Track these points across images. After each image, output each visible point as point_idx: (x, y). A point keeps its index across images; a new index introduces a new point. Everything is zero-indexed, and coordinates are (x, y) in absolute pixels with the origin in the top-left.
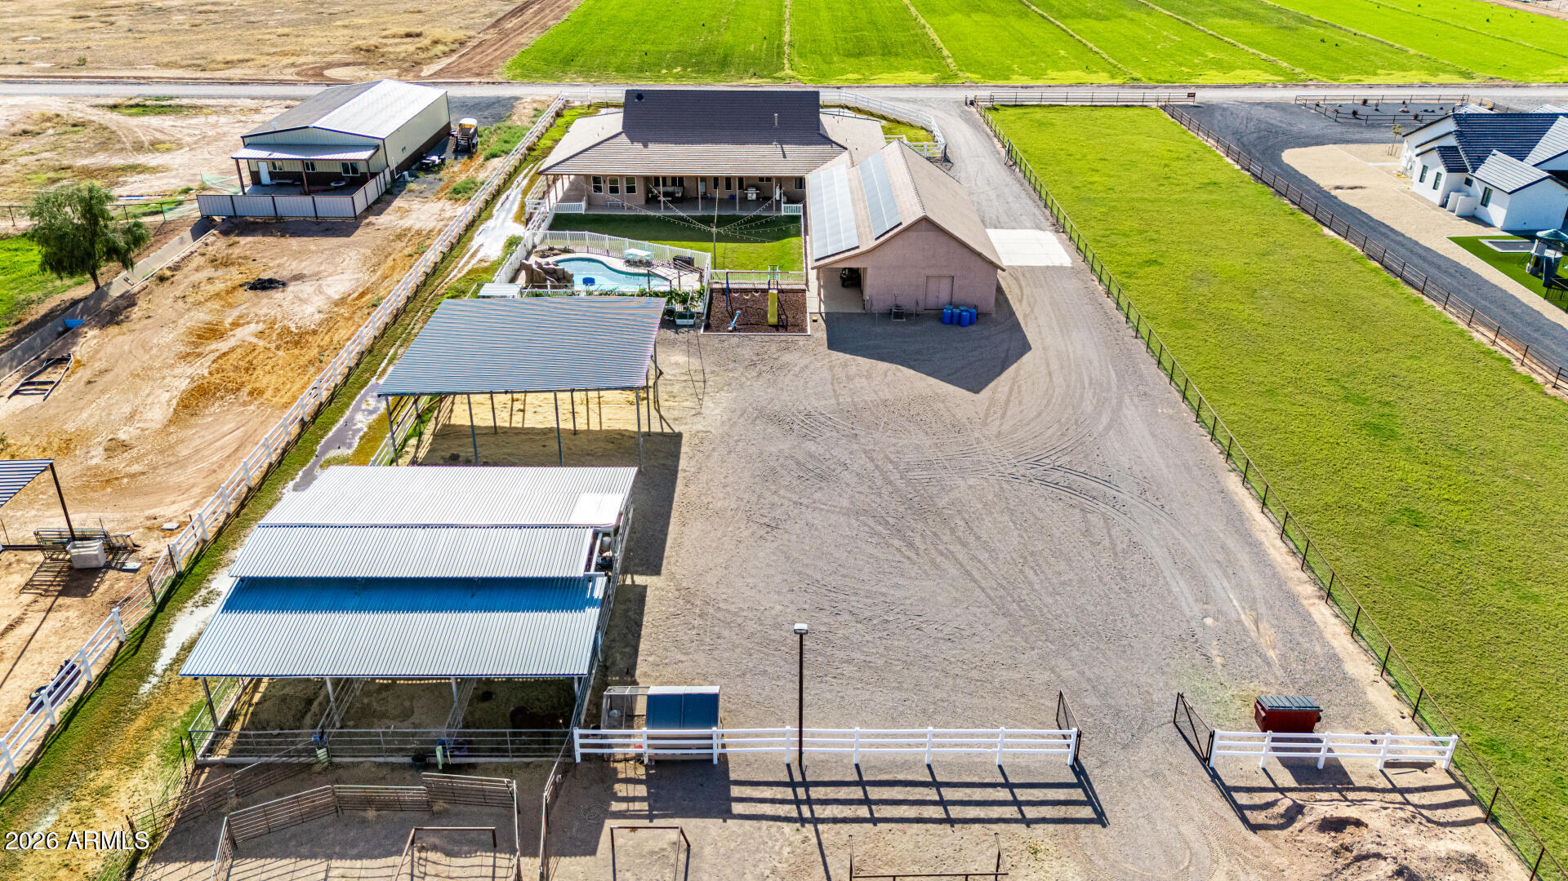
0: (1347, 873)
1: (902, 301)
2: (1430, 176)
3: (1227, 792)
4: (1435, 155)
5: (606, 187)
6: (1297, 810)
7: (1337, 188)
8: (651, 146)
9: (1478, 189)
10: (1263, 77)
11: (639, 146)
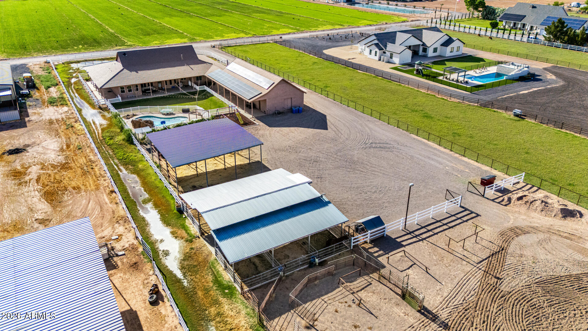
0: (531, 206)
1: (278, 109)
2: (373, 52)
3: (493, 200)
4: (374, 46)
5: (126, 90)
6: (510, 200)
7: (349, 59)
8: (139, 72)
9: (388, 54)
10: (290, 31)
11: (134, 73)
